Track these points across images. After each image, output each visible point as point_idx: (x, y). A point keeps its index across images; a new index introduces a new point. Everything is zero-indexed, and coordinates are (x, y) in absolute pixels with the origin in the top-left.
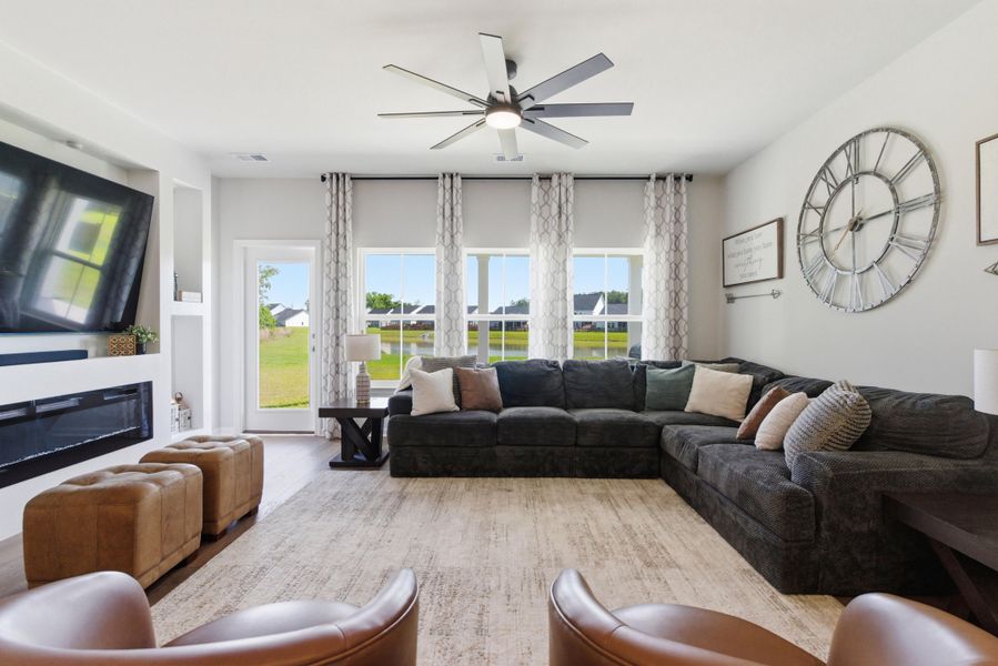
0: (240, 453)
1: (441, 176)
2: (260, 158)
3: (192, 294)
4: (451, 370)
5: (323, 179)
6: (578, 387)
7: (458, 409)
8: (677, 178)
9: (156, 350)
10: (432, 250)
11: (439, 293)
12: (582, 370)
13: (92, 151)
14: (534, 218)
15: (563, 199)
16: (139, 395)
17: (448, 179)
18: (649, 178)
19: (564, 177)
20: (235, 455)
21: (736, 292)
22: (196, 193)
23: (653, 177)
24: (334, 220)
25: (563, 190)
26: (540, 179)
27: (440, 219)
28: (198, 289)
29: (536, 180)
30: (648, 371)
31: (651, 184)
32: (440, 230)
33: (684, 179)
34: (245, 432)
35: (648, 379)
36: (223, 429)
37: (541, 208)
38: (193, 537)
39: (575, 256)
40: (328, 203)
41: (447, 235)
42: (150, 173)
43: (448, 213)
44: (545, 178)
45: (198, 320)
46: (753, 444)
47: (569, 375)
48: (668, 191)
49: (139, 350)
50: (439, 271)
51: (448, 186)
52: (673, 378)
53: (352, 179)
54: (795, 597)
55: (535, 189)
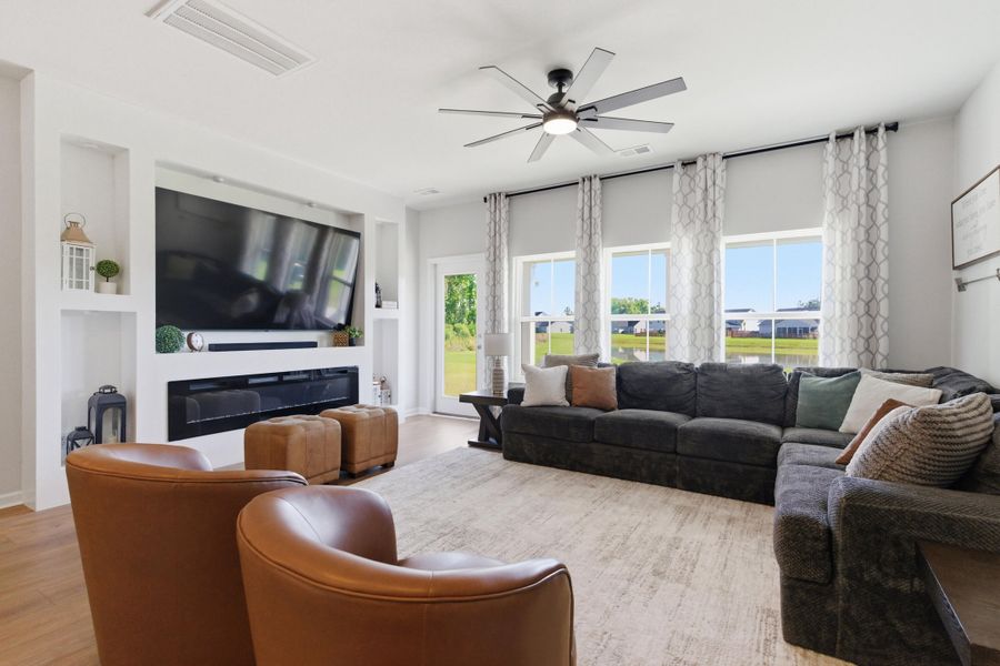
0: (375, 418)
1: (580, 180)
2: (434, 192)
3: (390, 303)
4: (566, 367)
5: (485, 200)
6: (709, 393)
7: (567, 404)
8: (871, 132)
9: (361, 343)
10: (572, 254)
11: (577, 293)
12: (716, 374)
13: (322, 207)
14: (675, 209)
15: (710, 183)
16: (351, 375)
17: (587, 182)
18: (827, 139)
19: (710, 159)
20: (370, 419)
21: (968, 275)
22: (394, 225)
23: (832, 137)
24: (492, 234)
25: (709, 172)
26: (684, 165)
27: (579, 222)
28: (395, 299)
29: (678, 167)
30: (802, 379)
31: (830, 146)
32: (579, 233)
33: (881, 131)
34: (435, 413)
35: (800, 389)
36: (420, 408)
37: (685, 196)
38: (333, 470)
39: (729, 246)
40: (488, 221)
41: (586, 237)
42: (359, 216)
43: (586, 215)
44: (688, 163)
45: (395, 322)
46: (844, 470)
47: (701, 379)
48: (856, 151)
49: (351, 343)
50: (578, 272)
51: (587, 188)
52: (828, 389)
53: (507, 196)
54: (801, 650)
55: (676, 178)
